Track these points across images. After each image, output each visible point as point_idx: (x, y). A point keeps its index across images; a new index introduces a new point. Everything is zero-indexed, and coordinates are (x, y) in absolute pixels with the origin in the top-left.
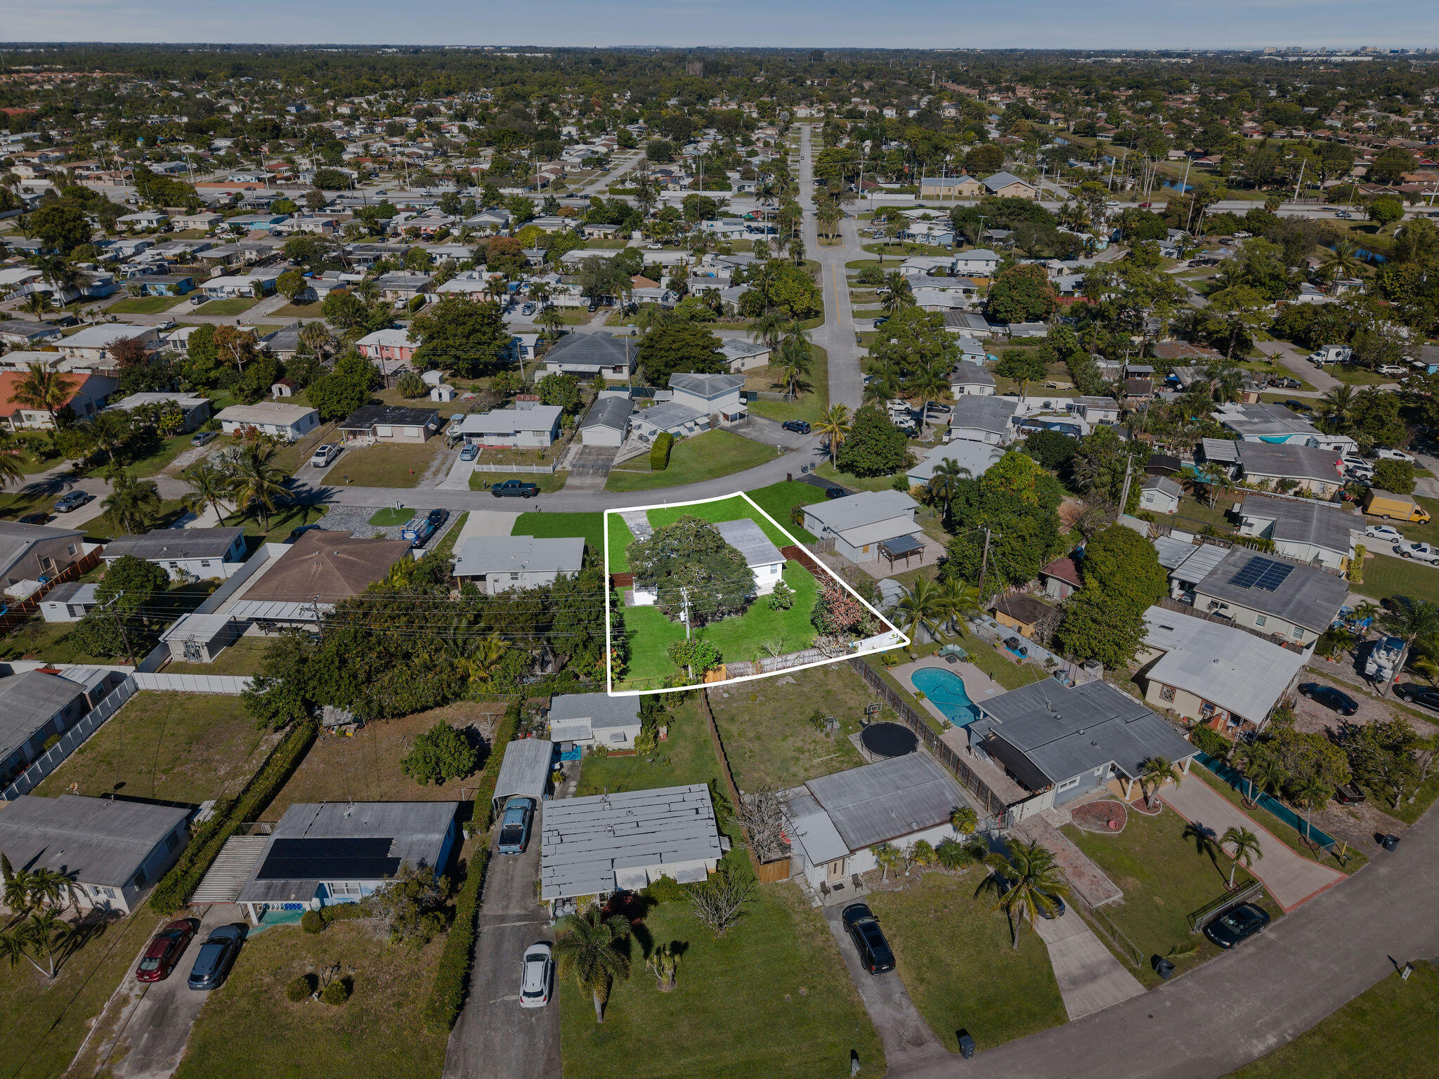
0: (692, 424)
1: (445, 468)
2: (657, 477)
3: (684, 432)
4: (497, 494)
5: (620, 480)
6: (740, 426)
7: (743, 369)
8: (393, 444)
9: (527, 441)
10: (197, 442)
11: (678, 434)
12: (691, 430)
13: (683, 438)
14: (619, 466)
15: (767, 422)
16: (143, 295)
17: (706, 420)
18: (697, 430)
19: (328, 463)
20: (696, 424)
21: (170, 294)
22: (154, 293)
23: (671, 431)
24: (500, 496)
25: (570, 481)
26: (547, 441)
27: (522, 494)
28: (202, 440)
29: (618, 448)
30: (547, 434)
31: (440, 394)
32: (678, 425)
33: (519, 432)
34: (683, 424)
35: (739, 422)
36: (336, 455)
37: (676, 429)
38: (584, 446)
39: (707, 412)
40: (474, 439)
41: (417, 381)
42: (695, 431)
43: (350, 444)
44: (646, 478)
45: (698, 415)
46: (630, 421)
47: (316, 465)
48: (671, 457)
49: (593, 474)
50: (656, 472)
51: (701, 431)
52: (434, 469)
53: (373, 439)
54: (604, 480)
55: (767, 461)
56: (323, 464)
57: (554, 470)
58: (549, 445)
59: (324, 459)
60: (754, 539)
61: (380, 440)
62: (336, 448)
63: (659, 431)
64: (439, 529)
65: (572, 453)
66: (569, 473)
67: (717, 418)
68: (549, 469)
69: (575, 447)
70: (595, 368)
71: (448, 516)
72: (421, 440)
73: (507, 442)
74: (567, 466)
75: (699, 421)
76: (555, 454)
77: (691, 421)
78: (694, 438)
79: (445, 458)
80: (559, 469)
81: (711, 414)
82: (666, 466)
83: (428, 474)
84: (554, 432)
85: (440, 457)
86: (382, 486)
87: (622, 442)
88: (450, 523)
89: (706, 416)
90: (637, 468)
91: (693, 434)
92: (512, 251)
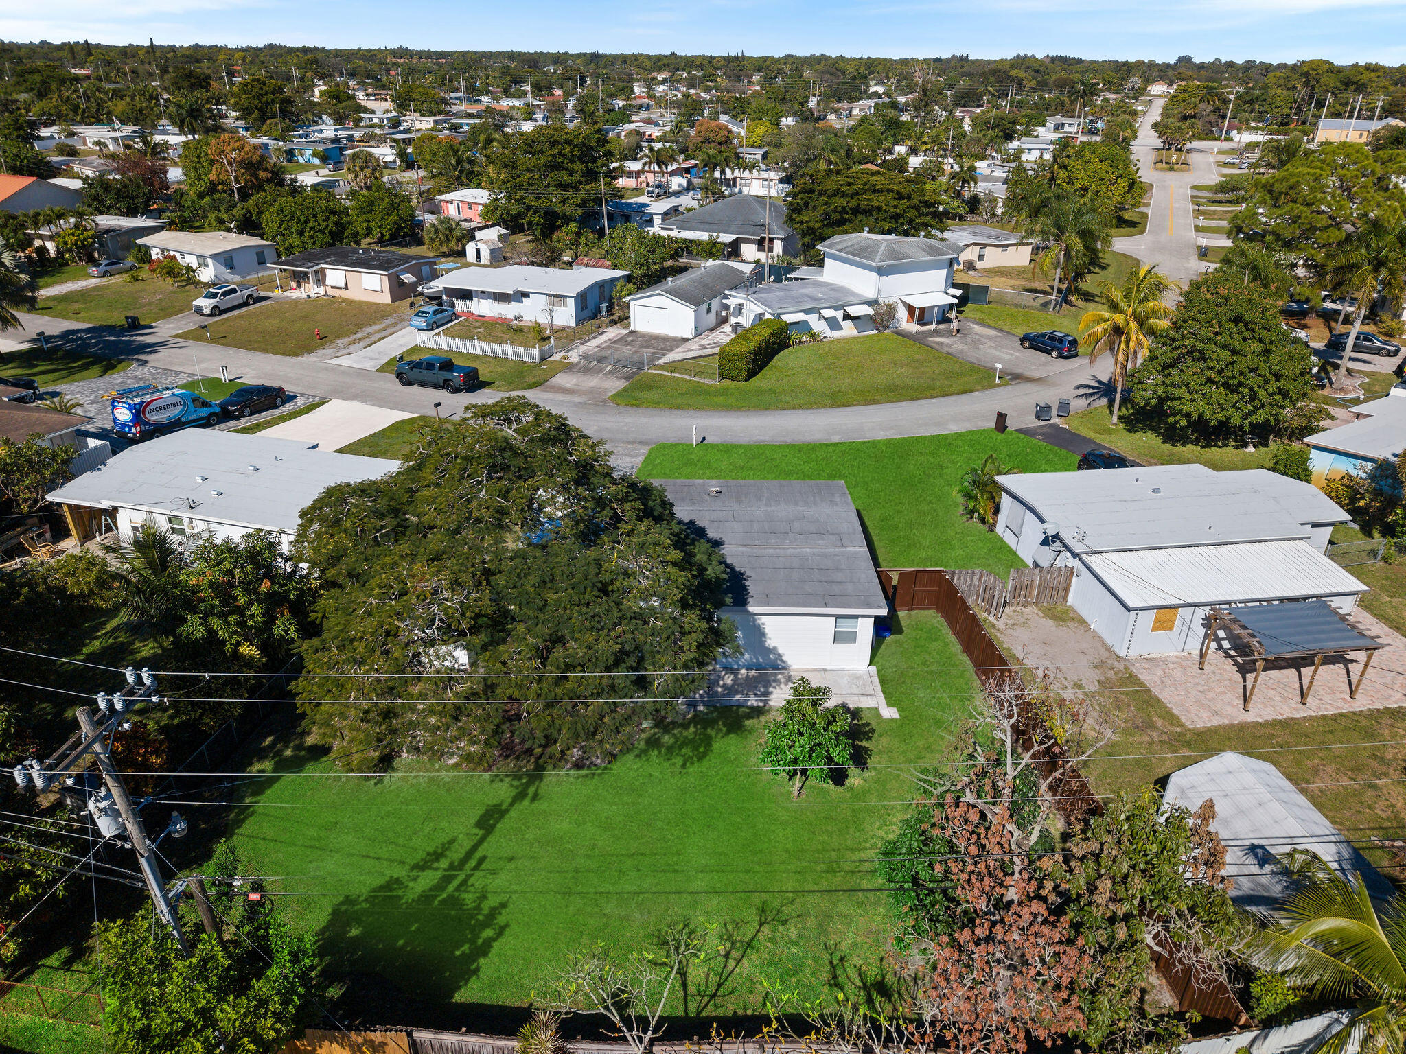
0: (839, 315)
1: (374, 338)
2: (725, 392)
3: (818, 325)
4: (406, 382)
5: (649, 387)
6: (937, 333)
7: (979, 265)
9: (531, 311)
11: (804, 326)
12: (833, 324)
13: (814, 336)
14: (665, 367)
15: (991, 332)
16: (289, 161)
17: (866, 310)
18: (848, 329)
19: (218, 311)
20: (847, 317)
21: (316, 161)
22: (301, 160)
23: (787, 318)
24: (409, 383)
25: (562, 380)
26: (566, 316)
27: (445, 385)
28: (103, 268)
29: (686, 340)
30: (571, 302)
31: (478, 251)
32: (807, 312)
33: (526, 295)
34: (817, 310)
35: (933, 327)
36: (245, 304)
37: (801, 317)
38: (625, 332)
39: (871, 294)
40: (458, 302)
41: (451, 230)
42: (841, 328)
43: (287, 294)
44: (701, 391)
45: (851, 299)
46: (726, 297)
47: (199, 311)
48: (772, 363)
49: (610, 372)
50: (727, 383)
51: (855, 332)
52: (359, 335)
53: (322, 291)
54: (621, 384)
55: (965, 392)
56: (207, 310)
57: (542, 359)
58: (573, 323)
59: (212, 302)
60: (821, 534)
61: (331, 292)
62: (246, 292)
63: (767, 316)
64: (236, 418)
65: (601, 339)
66: (569, 367)
67: (891, 311)
68: (533, 354)
69: (613, 333)
70: (727, 238)
71: (284, 403)
72: (386, 298)
73: (508, 311)
74: (574, 356)
75: (853, 311)
76: (567, 337)
77: (836, 308)
78: (838, 341)
79: (395, 325)
80: (557, 357)
81: (881, 301)
82: (751, 375)
83: (341, 342)
84: (591, 304)
85: (390, 321)
86: (255, 349)
87: (698, 332)
88: (275, 412)
89: (869, 303)
90: (697, 373)
91: (837, 333)
92: (719, 138)
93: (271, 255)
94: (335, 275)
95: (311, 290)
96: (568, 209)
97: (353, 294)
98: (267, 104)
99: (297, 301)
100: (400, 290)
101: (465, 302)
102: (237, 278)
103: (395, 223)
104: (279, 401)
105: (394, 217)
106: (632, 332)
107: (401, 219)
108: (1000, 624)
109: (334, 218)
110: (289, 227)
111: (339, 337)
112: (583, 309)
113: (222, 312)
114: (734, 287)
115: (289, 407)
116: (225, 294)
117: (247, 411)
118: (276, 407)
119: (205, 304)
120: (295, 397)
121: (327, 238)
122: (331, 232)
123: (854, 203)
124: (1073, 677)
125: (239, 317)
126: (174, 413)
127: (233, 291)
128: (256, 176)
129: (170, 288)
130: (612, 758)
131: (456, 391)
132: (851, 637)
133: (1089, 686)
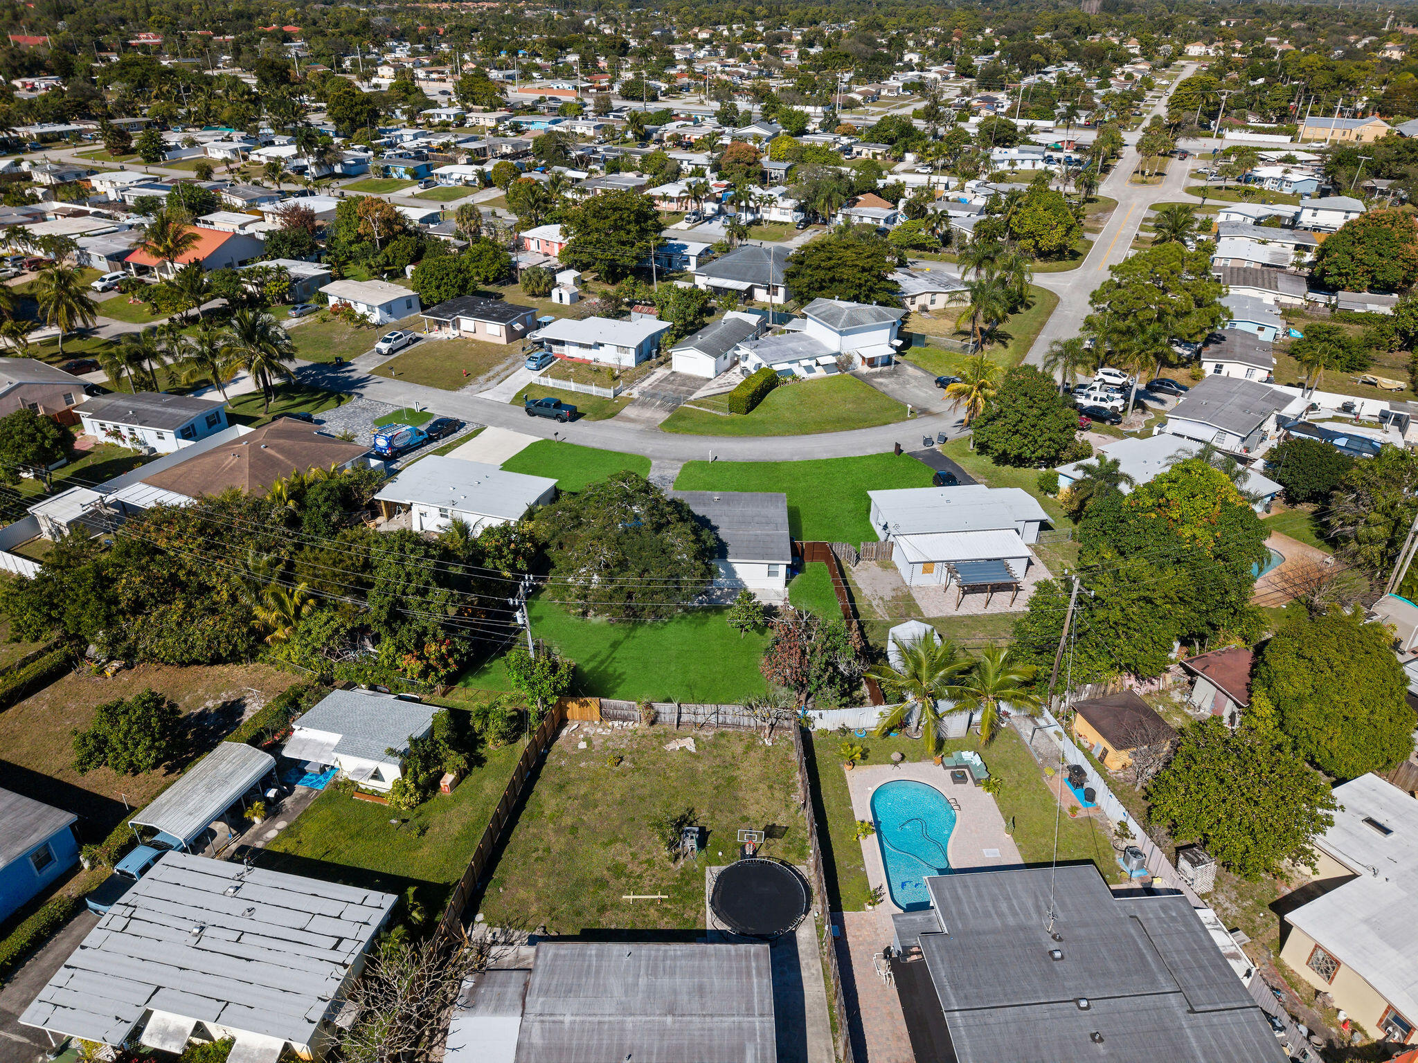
0: (813, 363)
1: (503, 375)
2: (732, 422)
3: (799, 371)
4: (531, 413)
5: (684, 418)
6: (881, 374)
7: (930, 307)
8: (474, 341)
9: (606, 357)
10: (293, 313)
11: (789, 372)
12: (809, 369)
13: (795, 378)
14: (694, 402)
15: (919, 373)
16: (385, 177)
17: (832, 360)
19: (392, 351)
20: (818, 364)
21: (408, 177)
22: (395, 176)
23: (776, 368)
24: (534, 415)
25: (629, 411)
26: (629, 360)
27: (556, 417)
28: (298, 311)
29: (710, 380)
30: (632, 352)
31: (561, 296)
32: (790, 362)
33: (602, 345)
34: (798, 361)
35: (878, 369)
36: (408, 345)
37: (786, 366)
38: (668, 372)
39: (835, 349)
40: (554, 347)
41: (541, 278)
42: (815, 371)
43: (434, 335)
44: (716, 421)
45: (821, 352)
46: (738, 349)
47: (379, 352)
48: (765, 399)
49: (660, 406)
50: (735, 415)
51: (824, 374)
52: (491, 374)
53: (456, 333)
54: (666, 416)
55: (885, 424)
56: (385, 352)
57: (615, 396)
58: (633, 365)
59: (388, 345)
60: (767, 523)
61: (464, 334)
62: (409, 336)
63: (764, 366)
65: (653, 378)
66: (632, 402)
67: (849, 359)
68: (609, 392)
69: (661, 372)
70: (744, 286)
71: (459, 428)
72: (504, 342)
73: (589, 355)
74: (635, 393)
75: (822, 361)
76: (630, 377)
77: (810, 359)
78: (812, 381)
79: (513, 364)
80: (624, 394)
81: (843, 352)
82: (749, 410)
83: (481, 379)
84: (645, 351)
85: (509, 361)
87: (717, 374)
88: (457, 436)
89: (834, 355)
90: (715, 408)
91: (812, 376)
92: (748, 159)
93: (415, 303)
94: (467, 323)
95: (448, 333)
96: (626, 261)
97: (479, 337)
98: (357, 114)
99: (440, 342)
100: (512, 335)
101: (559, 347)
104: (455, 428)
105: (497, 265)
106: (674, 373)
108: (854, 569)
111: (478, 374)
112: (640, 356)
113: (395, 352)
114: (743, 339)
115: (463, 432)
116: (395, 339)
117: (441, 436)
118: (455, 431)
119: (384, 347)
120: (462, 425)
121: (457, 291)
123: (830, 274)
124: (880, 594)
125: (406, 355)
126: (407, 441)
127: (400, 336)
128: (392, 230)
129: (351, 330)
130: (665, 624)
131: (563, 421)
132: (776, 574)
133: (886, 598)
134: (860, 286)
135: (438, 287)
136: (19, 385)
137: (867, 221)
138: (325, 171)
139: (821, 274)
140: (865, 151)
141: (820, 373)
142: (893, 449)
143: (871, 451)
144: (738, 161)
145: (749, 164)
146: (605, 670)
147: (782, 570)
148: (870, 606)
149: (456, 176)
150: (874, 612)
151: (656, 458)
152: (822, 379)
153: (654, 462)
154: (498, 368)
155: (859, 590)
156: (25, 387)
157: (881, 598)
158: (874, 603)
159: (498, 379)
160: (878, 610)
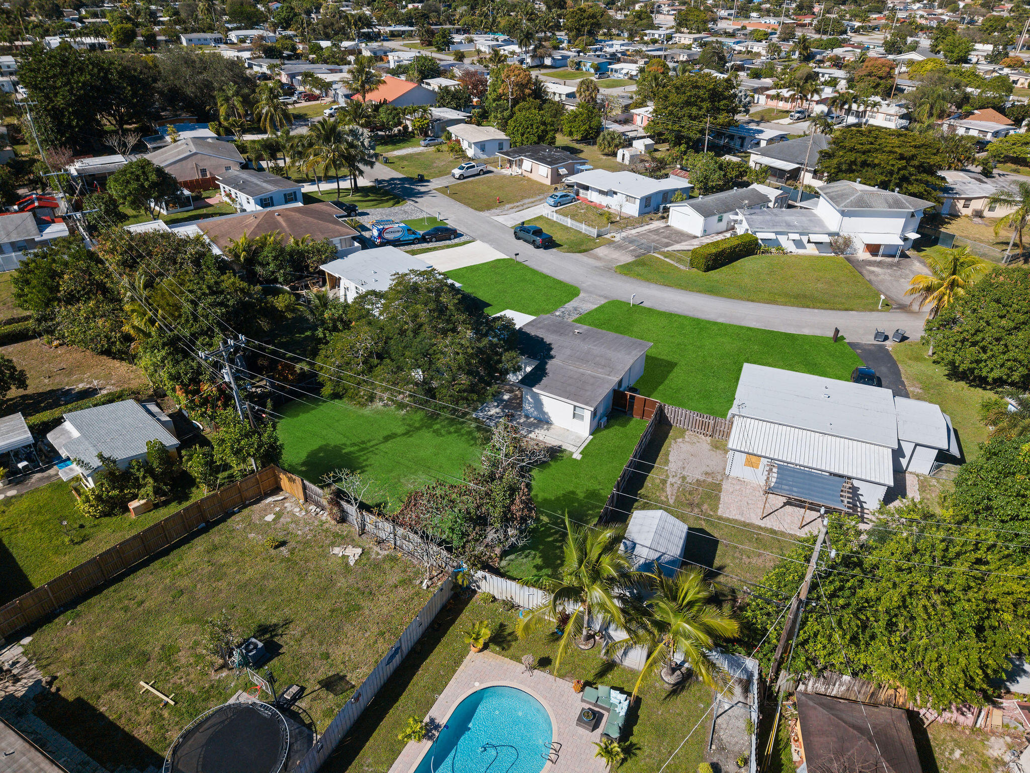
0: (804, 239)
2: (692, 277)
3: (786, 243)
4: (517, 236)
5: (643, 265)
6: (879, 264)
7: (987, 213)
8: (529, 180)
10: (422, 143)
11: (774, 242)
12: (799, 244)
13: (780, 250)
14: (668, 255)
16: (577, 69)
17: (826, 239)
19: (462, 177)
20: (811, 241)
21: (592, 70)
22: (584, 69)
23: (760, 236)
24: (518, 238)
25: (602, 251)
26: (632, 210)
27: (533, 243)
28: (427, 142)
29: (696, 237)
30: (638, 202)
31: (624, 155)
32: (778, 233)
33: (615, 193)
34: (787, 234)
35: (879, 259)
36: (478, 174)
37: (772, 236)
38: (663, 225)
39: (834, 228)
40: (581, 191)
41: (613, 139)
42: (805, 248)
43: (503, 171)
44: (671, 272)
45: (817, 229)
47: (453, 176)
48: (734, 263)
49: (631, 251)
50: (694, 271)
51: (816, 252)
52: (519, 204)
53: (520, 171)
54: (629, 259)
55: (846, 310)
56: (457, 176)
57: (599, 236)
58: (636, 215)
59: (461, 171)
60: (604, 366)
61: (525, 174)
62: (480, 168)
63: (750, 232)
64: (428, 242)
65: (646, 228)
66: (610, 243)
67: (848, 242)
68: (594, 232)
69: (657, 224)
70: (789, 166)
71: (455, 238)
72: (548, 182)
73: (603, 200)
74: (618, 237)
75: (816, 238)
76: (627, 222)
77: (801, 234)
78: (798, 256)
79: (541, 200)
80: (608, 236)
81: (841, 234)
82: (708, 269)
83: (508, 206)
84: (653, 204)
85: (542, 197)
86: (465, 204)
87: (705, 233)
88: (448, 242)
89: (830, 234)
90: (679, 260)
91: (801, 251)
92: (880, 73)
94: (527, 164)
95: (515, 170)
97: (533, 176)
98: (583, 26)
99: (504, 176)
100: (554, 177)
101: (585, 192)
102: (484, 157)
103: (586, 130)
104: (452, 236)
106: (668, 226)
107: (590, 128)
109: (542, 127)
110: (518, 130)
111: (509, 203)
112: (646, 207)
113: (465, 178)
115: (457, 240)
116: (468, 168)
117: (434, 239)
118: (450, 239)
119: (457, 172)
120: (462, 235)
121: (536, 139)
122: (538, 136)
123: (863, 157)
125: (471, 182)
126: (397, 235)
127: (473, 167)
128: (523, 92)
129: (451, 159)
130: (450, 433)
131: (538, 247)
132: (582, 418)
133: (689, 480)
134: (891, 173)
135: (522, 135)
136: (195, 154)
137: (974, 133)
138: (537, 62)
139: (852, 156)
140: (1022, 80)
141: (811, 250)
142: (831, 334)
143: (806, 331)
144: (870, 75)
145: (881, 78)
146: (358, 458)
147: (587, 415)
148: (664, 482)
149: (624, 71)
150: (663, 490)
151: (586, 291)
152: (810, 258)
153: (582, 295)
154: (526, 201)
155: (667, 462)
156: (199, 156)
157: (684, 478)
158: (671, 480)
159: (517, 209)
160: (668, 489)
